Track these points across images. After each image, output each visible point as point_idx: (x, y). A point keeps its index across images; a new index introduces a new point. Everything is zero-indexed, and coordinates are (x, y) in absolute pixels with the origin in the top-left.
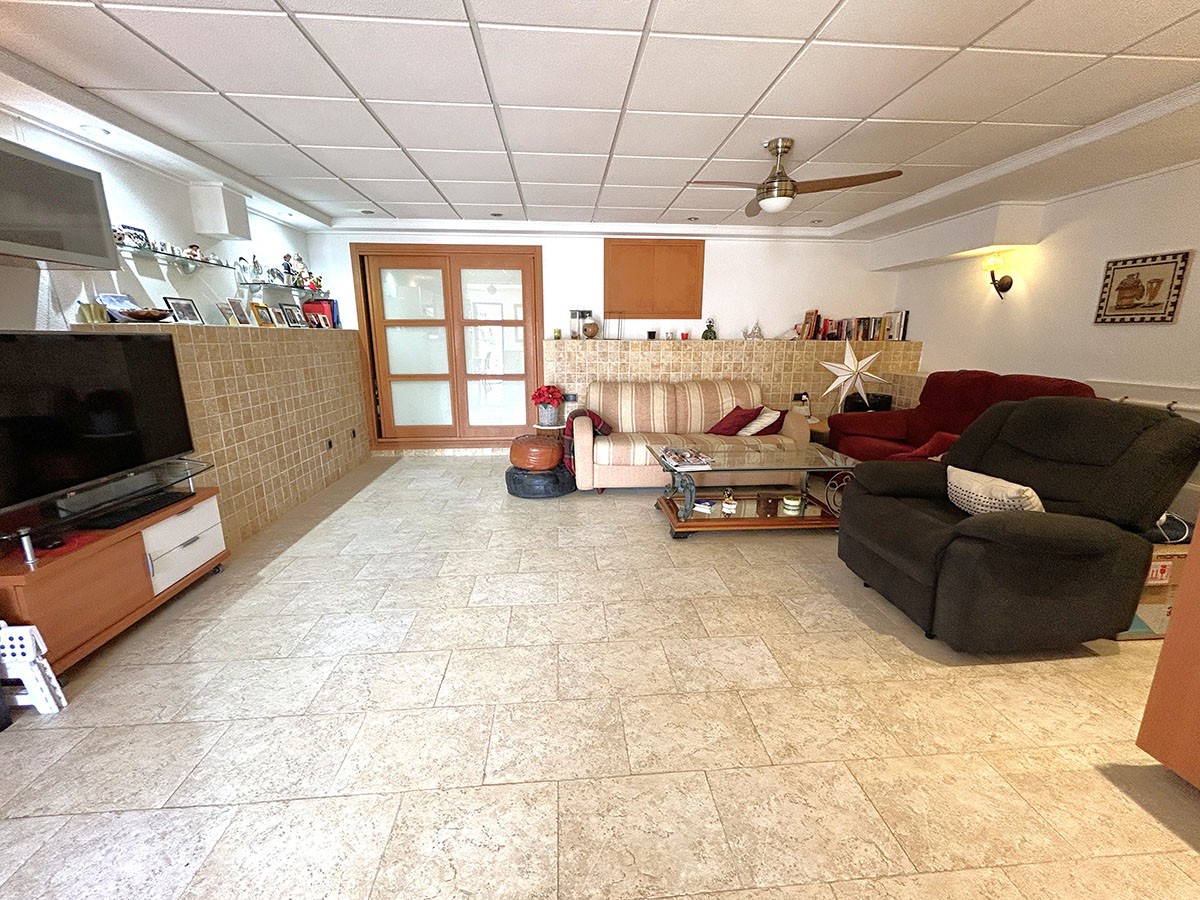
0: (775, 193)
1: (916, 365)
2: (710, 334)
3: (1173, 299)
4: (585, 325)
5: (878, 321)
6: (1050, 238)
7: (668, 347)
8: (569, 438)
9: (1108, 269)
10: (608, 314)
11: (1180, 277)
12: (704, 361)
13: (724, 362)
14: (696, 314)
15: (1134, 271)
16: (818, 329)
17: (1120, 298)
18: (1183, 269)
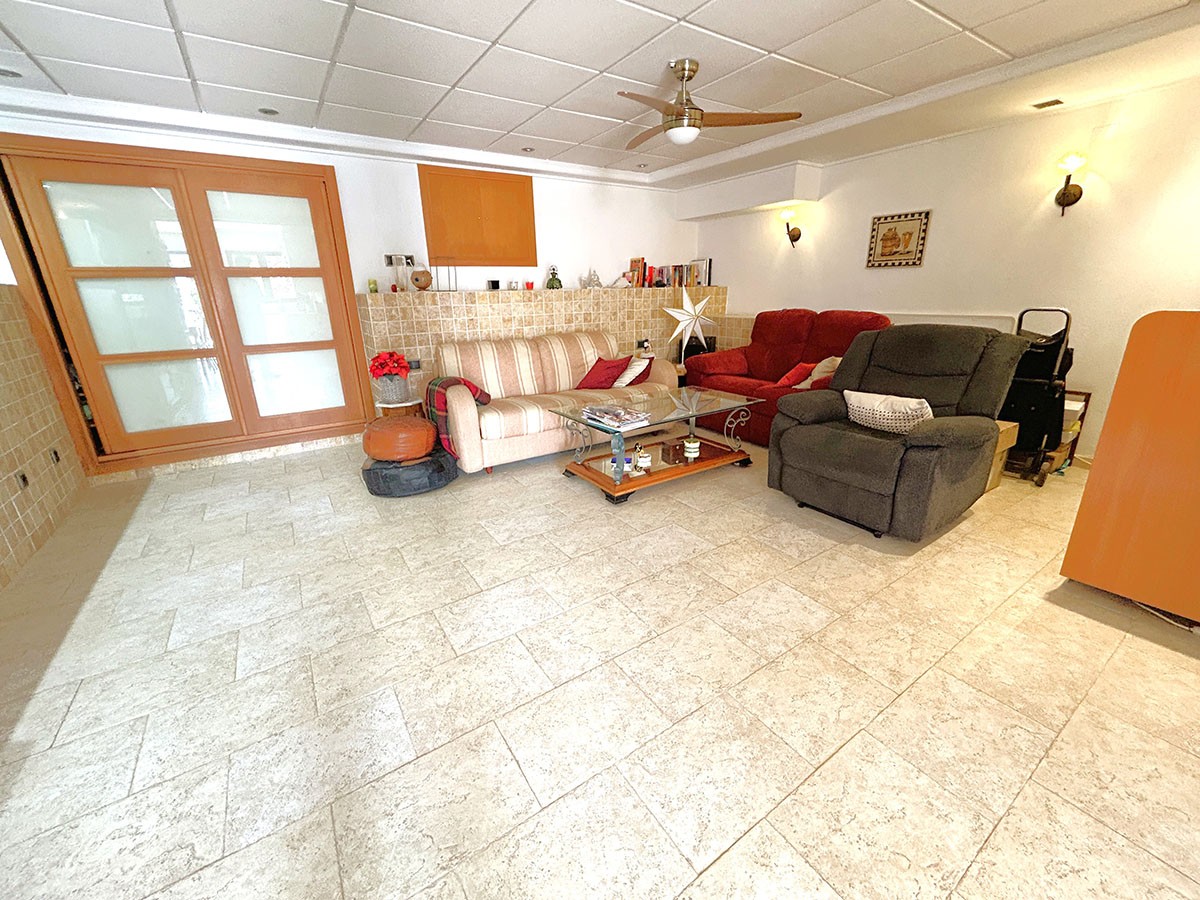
0: (686, 122)
1: (724, 308)
2: (554, 282)
3: (920, 248)
4: (414, 273)
5: (689, 268)
6: (829, 196)
7: (518, 298)
8: (444, 414)
9: (874, 224)
10: (435, 260)
11: (924, 231)
12: (556, 313)
13: (574, 313)
14: (530, 260)
15: (892, 226)
16: (645, 276)
17: (884, 247)
18: (926, 224)
